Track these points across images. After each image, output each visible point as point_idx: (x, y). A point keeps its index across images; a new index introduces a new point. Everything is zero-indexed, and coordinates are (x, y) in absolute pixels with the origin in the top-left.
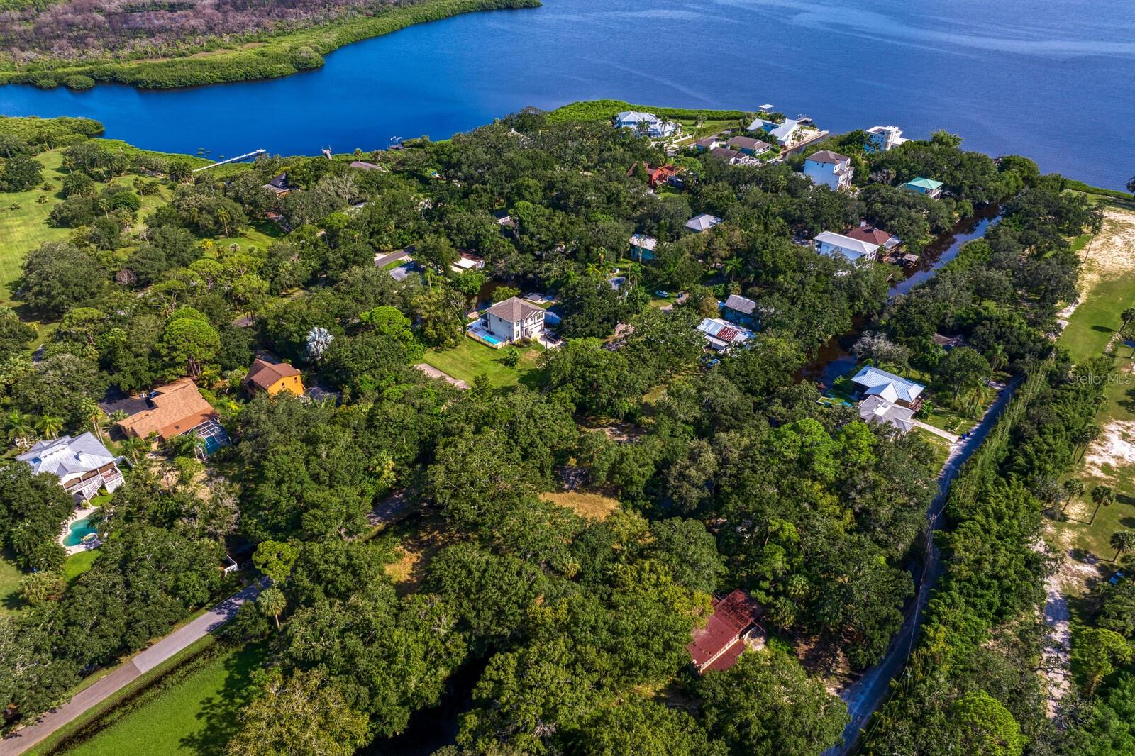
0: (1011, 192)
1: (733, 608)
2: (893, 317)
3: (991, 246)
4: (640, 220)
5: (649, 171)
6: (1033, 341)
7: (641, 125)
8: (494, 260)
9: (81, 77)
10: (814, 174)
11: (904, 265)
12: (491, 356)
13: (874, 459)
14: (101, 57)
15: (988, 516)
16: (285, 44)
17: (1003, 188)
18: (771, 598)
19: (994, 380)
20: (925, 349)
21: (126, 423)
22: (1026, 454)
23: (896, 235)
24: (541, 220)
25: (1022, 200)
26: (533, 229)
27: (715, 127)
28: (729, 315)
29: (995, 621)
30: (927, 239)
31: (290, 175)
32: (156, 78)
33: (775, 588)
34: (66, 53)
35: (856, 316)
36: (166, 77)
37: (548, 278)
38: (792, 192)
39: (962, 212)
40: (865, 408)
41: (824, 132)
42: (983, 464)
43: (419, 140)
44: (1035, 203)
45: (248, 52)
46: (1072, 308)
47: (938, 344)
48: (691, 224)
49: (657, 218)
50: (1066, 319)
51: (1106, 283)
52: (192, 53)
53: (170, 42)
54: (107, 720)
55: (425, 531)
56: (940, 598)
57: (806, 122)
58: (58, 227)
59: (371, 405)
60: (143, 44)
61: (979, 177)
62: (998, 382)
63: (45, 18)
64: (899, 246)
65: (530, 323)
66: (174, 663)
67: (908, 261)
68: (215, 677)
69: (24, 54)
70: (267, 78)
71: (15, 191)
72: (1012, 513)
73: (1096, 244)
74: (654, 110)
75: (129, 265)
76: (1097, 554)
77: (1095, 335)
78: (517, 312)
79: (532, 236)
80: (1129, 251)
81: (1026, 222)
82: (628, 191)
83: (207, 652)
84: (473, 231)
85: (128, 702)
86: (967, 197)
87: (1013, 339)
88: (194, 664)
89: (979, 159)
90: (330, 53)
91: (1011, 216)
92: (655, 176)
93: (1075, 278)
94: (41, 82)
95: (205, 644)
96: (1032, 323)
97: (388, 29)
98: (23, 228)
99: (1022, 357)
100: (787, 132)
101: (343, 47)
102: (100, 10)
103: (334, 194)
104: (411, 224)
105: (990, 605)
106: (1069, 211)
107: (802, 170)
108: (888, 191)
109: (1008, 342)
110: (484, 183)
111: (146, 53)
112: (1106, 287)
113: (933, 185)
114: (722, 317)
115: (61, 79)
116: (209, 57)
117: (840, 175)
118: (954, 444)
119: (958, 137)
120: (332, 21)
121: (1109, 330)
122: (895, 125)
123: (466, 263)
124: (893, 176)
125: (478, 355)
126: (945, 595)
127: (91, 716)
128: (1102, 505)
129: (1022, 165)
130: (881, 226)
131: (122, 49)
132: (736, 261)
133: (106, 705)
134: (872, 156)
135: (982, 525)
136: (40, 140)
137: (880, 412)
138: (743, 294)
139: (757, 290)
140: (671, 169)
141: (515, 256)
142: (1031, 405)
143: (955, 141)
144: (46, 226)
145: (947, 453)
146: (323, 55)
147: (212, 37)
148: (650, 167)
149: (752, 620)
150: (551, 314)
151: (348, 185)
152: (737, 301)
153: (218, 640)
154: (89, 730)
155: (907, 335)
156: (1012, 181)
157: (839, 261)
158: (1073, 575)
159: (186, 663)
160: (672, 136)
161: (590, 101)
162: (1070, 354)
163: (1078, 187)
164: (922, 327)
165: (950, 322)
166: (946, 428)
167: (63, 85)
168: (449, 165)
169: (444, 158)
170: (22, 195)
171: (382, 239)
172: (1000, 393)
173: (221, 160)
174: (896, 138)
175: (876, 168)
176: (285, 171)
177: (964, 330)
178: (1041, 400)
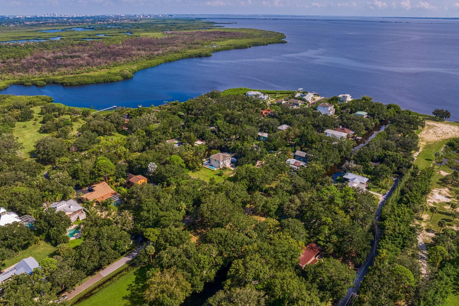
0: (392, 116)
1: (312, 248)
2: (355, 156)
3: (387, 133)
4: (261, 127)
5: (261, 111)
6: (405, 163)
7: (256, 96)
8: (209, 141)
9: (41, 81)
10: (322, 110)
11: (357, 140)
12: (213, 173)
13: (355, 199)
14: (47, 74)
15: (395, 216)
16: (117, 70)
17: (389, 114)
18: (325, 243)
19: (393, 177)
20: (368, 167)
21: (84, 196)
22: (406, 197)
23: (353, 130)
24: (225, 127)
25: (397, 118)
26: (223, 130)
27: (283, 96)
28: (296, 157)
29: (401, 249)
30: (364, 132)
31: (130, 114)
32: (70, 81)
33: (326, 240)
34: (34, 73)
35: (342, 157)
36: (74, 81)
37: (230, 147)
38: (314, 116)
39: (375, 122)
40: (350, 185)
41: (322, 98)
42: (392, 201)
43: (174, 102)
44: (401, 118)
45: (104, 72)
46: (417, 153)
47: (372, 165)
48: (279, 128)
49: (267, 126)
50: (416, 157)
51: (428, 145)
52: (82, 73)
53: (74, 69)
54: (94, 292)
55: (199, 229)
56: (383, 241)
57: (315, 94)
58: (43, 133)
59: (175, 187)
60: (63, 70)
61: (380, 111)
62: (394, 177)
63: (23, 61)
64: (354, 134)
65: (226, 161)
66: (114, 273)
67: (358, 139)
68: (131, 278)
69: (18, 74)
70: (112, 81)
71: (24, 121)
72: (403, 215)
73: (423, 132)
74: (259, 91)
75: (75, 145)
76: (434, 230)
77: (426, 162)
78: (221, 158)
79: (223, 133)
80: (435, 134)
81: (398, 125)
82: (255, 118)
83: (126, 269)
84: (201, 131)
85: (100, 286)
86: (377, 118)
87: (398, 162)
88: (122, 274)
89: (380, 105)
90: (135, 72)
91: (393, 123)
92: (264, 113)
93: (417, 143)
94: (26, 84)
95: (125, 267)
96: (404, 157)
97: (155, 64)
98: (29, 134)
99: (402, 168)
100: (309, 97)
101: (139, 70)
102: (44, 58)
103: (147, 120)
104: (177, 130)
105: (399, 243)
106: (413, 121)
107: (317, 110)
108: (348, 116)
109: (396, 163)
110: (202, 115)
111: (65, 73)
112: (428, 146)
113: (364, 114)
114: (294, 158)
115: (33, 82)
116: (89, 74)
117: (331, 111)
118: (381, 198)
119: (371, 97)
120: (134, 61)
121: (431, 160)
122: (349, 94)
123: (199, 142)
124: (349, 111)
125: (208, 173)
126: (384, 240)
127: (88, 290)
128: (434, 213)
129: (395, 107)
130: (347, 128)
131: (55, 71)
132: (298, 139)
133: (92, 287)
134: (341, 104)
135: (394, 219)
136: (30, 103)
137: (355, 185)
138: (301, 150)
139: (306, 149)
140: (269, 110)
141: (217, 140)
142: (406, 183)
143: (370, 99)
144: (38, 133)
145: (379, 200)
146: (133, 73)
147: (89, 67)
148: (261, 109)
149: (319, 251)
150: (233, 158)
151: (153, 116)
152: (299, 153)
153: (129, 266)
154: (88, 295)
155: (361, 161)
156: (392, 113)
157: (334, 139)
158: (427, 236)
159: (119, 273)
160: (269, 100)
161: (235, 88)
162: (418, 166)
163: (416, 114)
164: (366, 159)
165: (375, 157)
166: (378, 192)
167: (35, 84)
168: (188, 110)
169: (187, 107)
170: (27, 122)
171: (167, 135)
172: (396, 181)
173: (100, 110)
174: (349, 99)
175: (343, 109)
176: (128, 113)
177: (380, 160)
178: (410, 180)
